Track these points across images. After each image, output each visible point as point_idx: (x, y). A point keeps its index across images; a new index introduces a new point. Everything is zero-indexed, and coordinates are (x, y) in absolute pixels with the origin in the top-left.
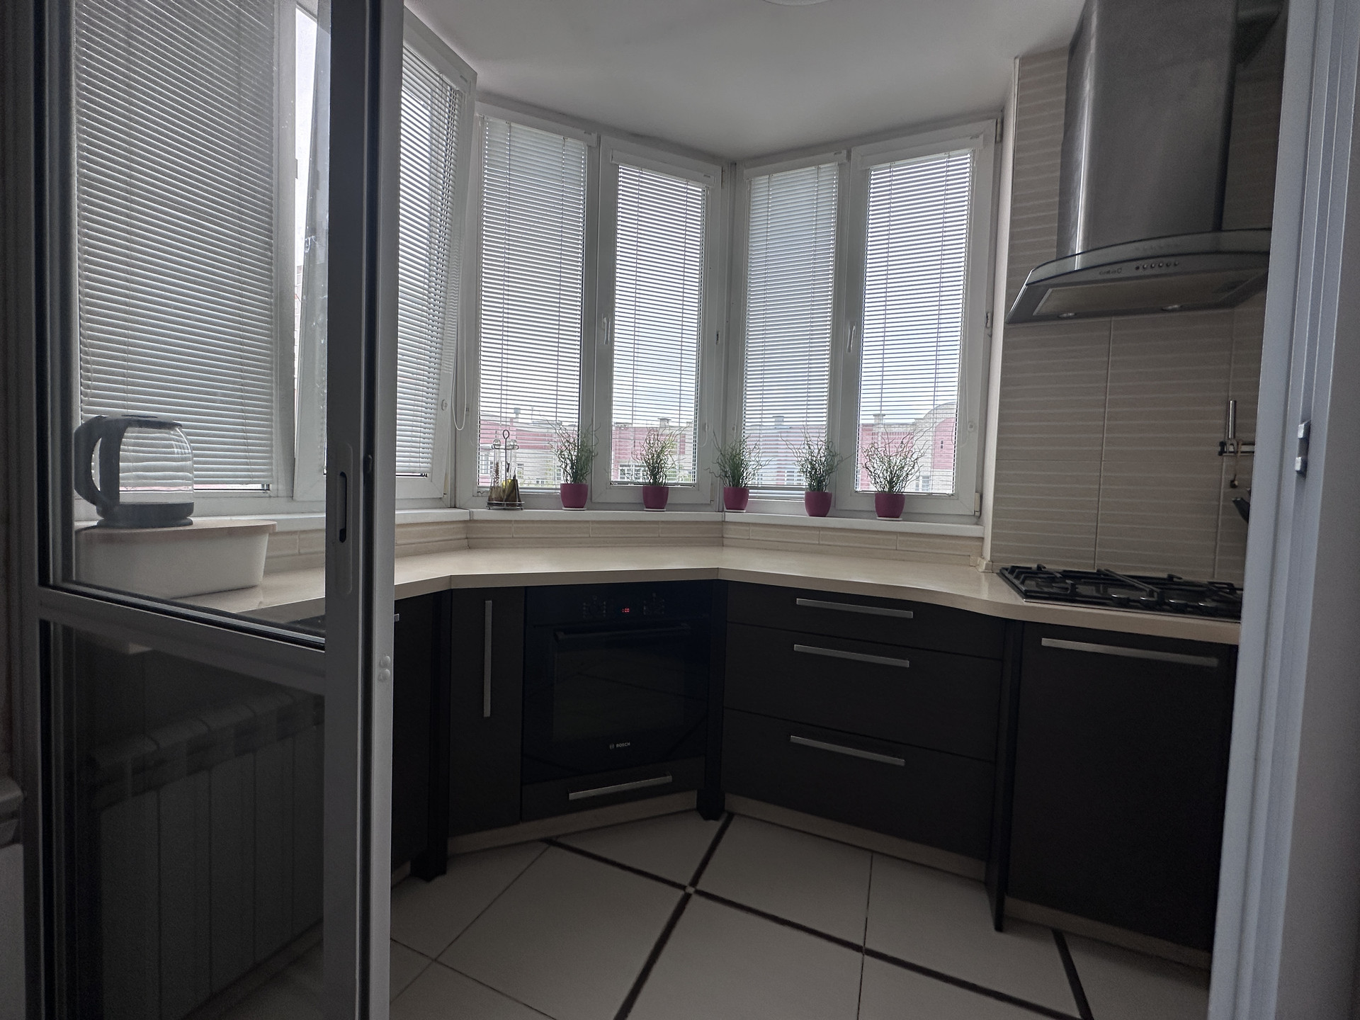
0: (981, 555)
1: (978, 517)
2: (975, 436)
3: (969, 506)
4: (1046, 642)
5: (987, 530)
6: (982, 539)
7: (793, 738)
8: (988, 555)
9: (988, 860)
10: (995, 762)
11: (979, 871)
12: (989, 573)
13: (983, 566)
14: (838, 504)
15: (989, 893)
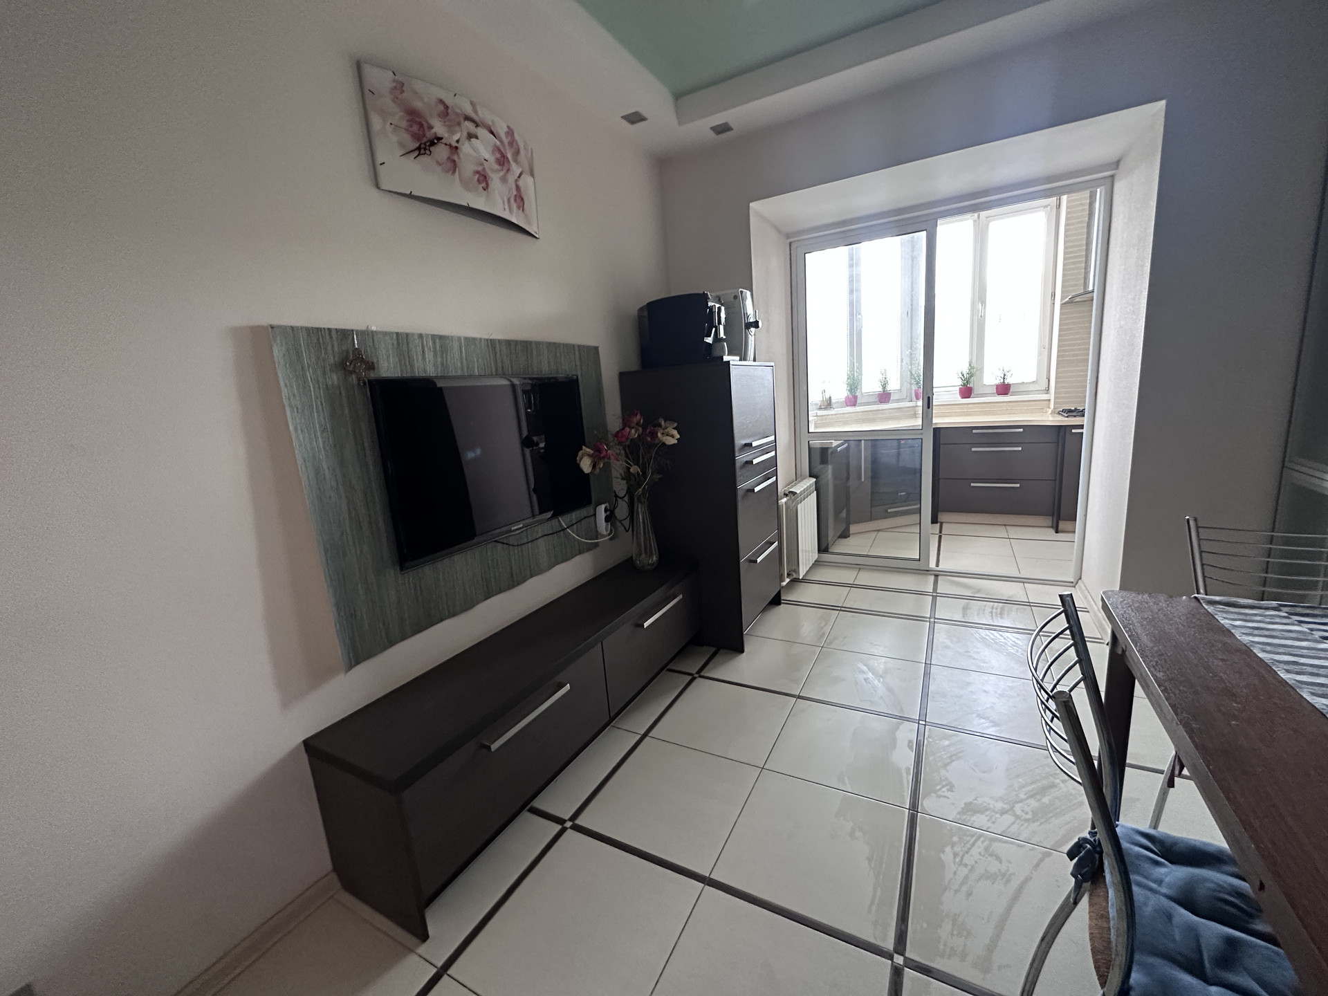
0: (1049, 408)
1: (1047, 390)
2: (1046, 353)
3: (1044, 386)
4: (1074, 431)
5: (1052, 396)
6: (1049, 400)
7: (972, 484)
8: (1052, 406)
9: (1053, 516)
10: (1055, 480)
11: (1048, 521)
12: (1053, 413)
13: (1050, 411)
14: (976, 391)
15: (1052, 527)
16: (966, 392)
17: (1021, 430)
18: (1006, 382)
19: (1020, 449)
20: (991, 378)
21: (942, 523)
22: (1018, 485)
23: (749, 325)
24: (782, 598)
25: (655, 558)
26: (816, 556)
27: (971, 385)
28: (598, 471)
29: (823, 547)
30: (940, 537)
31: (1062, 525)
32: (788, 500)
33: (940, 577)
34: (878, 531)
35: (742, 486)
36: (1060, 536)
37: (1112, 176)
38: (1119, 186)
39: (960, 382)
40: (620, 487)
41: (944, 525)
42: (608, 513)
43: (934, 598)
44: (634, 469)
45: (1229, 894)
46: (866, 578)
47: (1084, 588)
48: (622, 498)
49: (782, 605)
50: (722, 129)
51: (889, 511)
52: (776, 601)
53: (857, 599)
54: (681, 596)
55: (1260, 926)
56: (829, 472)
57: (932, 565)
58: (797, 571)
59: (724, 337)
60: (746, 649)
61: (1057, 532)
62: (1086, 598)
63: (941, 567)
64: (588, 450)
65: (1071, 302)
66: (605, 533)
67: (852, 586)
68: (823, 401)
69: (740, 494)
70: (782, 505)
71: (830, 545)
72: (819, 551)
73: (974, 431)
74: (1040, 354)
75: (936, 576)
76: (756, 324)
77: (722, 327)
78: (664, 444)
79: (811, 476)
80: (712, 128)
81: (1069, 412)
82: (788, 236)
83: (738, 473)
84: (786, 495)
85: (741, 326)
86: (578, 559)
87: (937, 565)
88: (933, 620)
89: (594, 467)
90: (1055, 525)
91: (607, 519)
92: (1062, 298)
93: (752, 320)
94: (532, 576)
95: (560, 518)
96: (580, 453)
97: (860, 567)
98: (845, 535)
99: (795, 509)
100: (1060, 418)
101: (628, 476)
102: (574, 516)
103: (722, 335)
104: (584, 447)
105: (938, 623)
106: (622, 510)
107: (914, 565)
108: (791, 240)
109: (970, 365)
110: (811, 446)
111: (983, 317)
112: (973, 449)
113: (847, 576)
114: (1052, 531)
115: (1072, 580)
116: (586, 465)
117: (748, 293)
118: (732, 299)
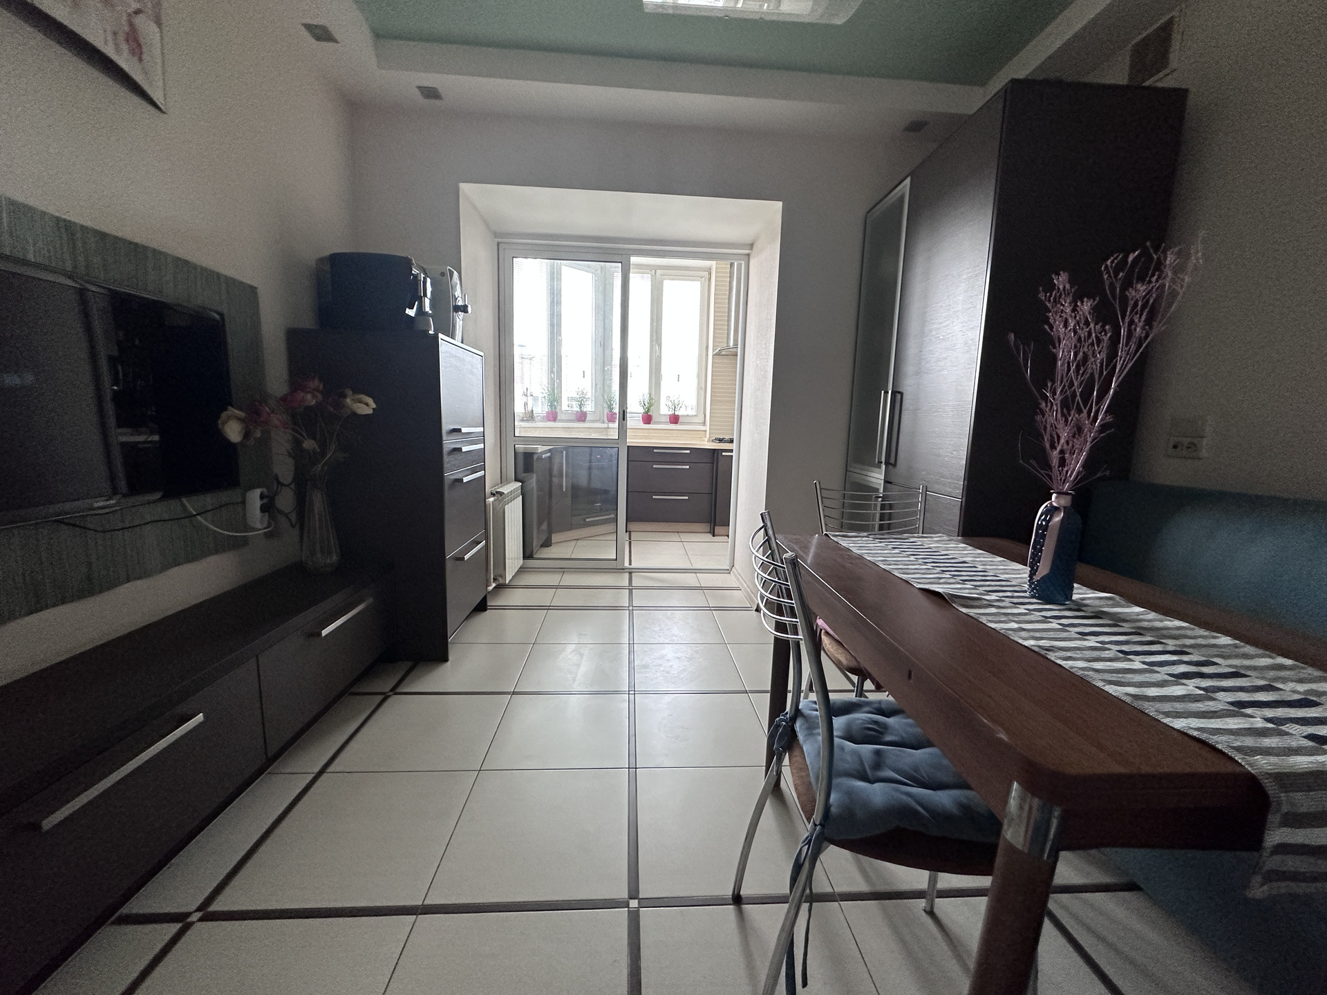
0: (706, 437)
1: (704, 423)
2: (703, 392)
3: (702, 419)
4: (723, 454)
5: (707, 428)
6: (706, 431)
7: (654, 497)
8: (708, 436)
9: (711, 523)
10: (712, 494)
11: (706, 527)
12: (708, 441)
13: (706, 439)
14: (654, 419)
15: (710, 532)
16: (648, 419)
17: (688, 452)
18: (676, 414)
19: (688, 467)
20: (665, 410)
21: (630, 532)
22: (687, 498)
23: (457, 309)
24: (488, 604)
25: (335, 558)
26: (521, 561)
27: (650, 413)
28: (251, 442)
29: (527, 554)
30: (630, 543)
31: (718, 530)
32: (495, 500)
33: (633, 574)
34: (578, 540)
35: (450, 475)
36: (716, 539)
37: (748, 255)
38: (752, 262)
39: (642, 411)
40: (284, 468)
41: (632, 533)
42: (265, 501)
43: (631, 591)
44: (309, 444)
45: (870, 724)
46: (569, 579)
47: (736, 573)
48: (288, 486)
49: (488, 611)
50: (431, 93)
51: (587, 520)
52: (482, 607)
53: (562, 598)
54: (371, 600)
55: (888, 738)
56: (533, 481)
57: (627, 564)
58: (503, 576)
59: (430, 312)
60: (450, 658)
61: (714, 536)
62: (738, 580)
63: (634, 565)
64: (237, 412)
65: (718, 354)
66: (259, 526)
67: (557, 587)
68: (525, 413)
69: (447, 483)
70: (490, 504)
71: (535, 552)
72: (524, 558)
73: (655, 451)
74: (698, 394)
75: (630, 573)
76: (464, 309)
77: (427, 302)
78: (354, 414)
79: (516, 480)
80: (419, 87)
81: (721, 440)
82: (496, 235)
83: (446, 458)
84: (493, 494)
85: (447, 308)
86: (212, 560)
87: (630, 564)
88: (631, 608)
89: (247, 435)
90: (712, 531)
91: (264, 509)
92: (713, 351)
93: (460, 303)
94: (128, 581)
95: (184, 500)
96: (224, 415)
97: (563, 570)
98: (547, 544)
99: (502, 511)
100: (714, 444)
101: (297, 452)
102: (209, 500)
103: (427, 309)
104: (229, 407)
105: (636, 610)
106: (286, 501)
107: (613, 565)
108: (500, 240)
109: (650, 396)
110: (517, 451)
111: (660, 357)
112: (654, 466)
113: (553, 579)
114: (710, 536)
115: (728, 568)
116: (233, 431)
117: (456, 274)
118: (440, 276)
